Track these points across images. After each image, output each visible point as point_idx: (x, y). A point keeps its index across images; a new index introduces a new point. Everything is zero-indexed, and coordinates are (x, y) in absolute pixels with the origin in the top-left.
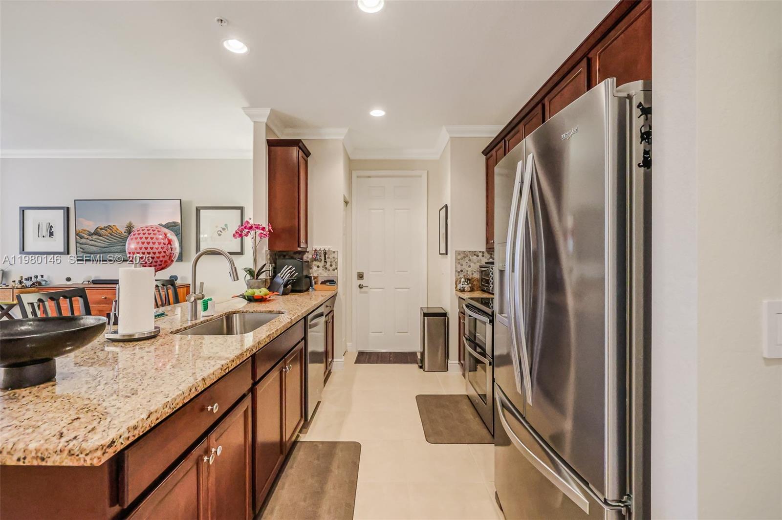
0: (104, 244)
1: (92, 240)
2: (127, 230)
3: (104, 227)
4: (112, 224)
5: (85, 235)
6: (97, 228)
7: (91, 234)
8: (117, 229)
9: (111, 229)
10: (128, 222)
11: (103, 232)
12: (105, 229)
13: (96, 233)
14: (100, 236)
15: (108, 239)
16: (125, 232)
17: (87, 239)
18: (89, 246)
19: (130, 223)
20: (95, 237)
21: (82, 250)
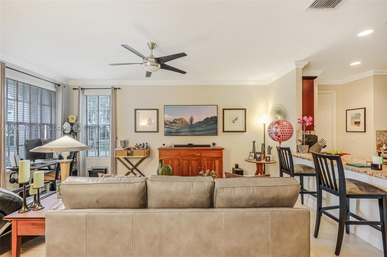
0: (178, 128)
1: (172, 126)
2: (190, 120)
3: (178, 119)
4: (182, 118)
5: (168, 123)
6: (175, 120)
7: (171, 123)
8: (185, 120)
9: (182, 120)
10: (191, 116)
11: (178, 122)
12: (178, 120)
13: (174, 122)
14: (176, 124)
15: (180, 125)
16: (189, 122)
17: (169, 125)
18: (170, 129)
19: (192, 117)
20: (173, 124)
21: (166, 131)
